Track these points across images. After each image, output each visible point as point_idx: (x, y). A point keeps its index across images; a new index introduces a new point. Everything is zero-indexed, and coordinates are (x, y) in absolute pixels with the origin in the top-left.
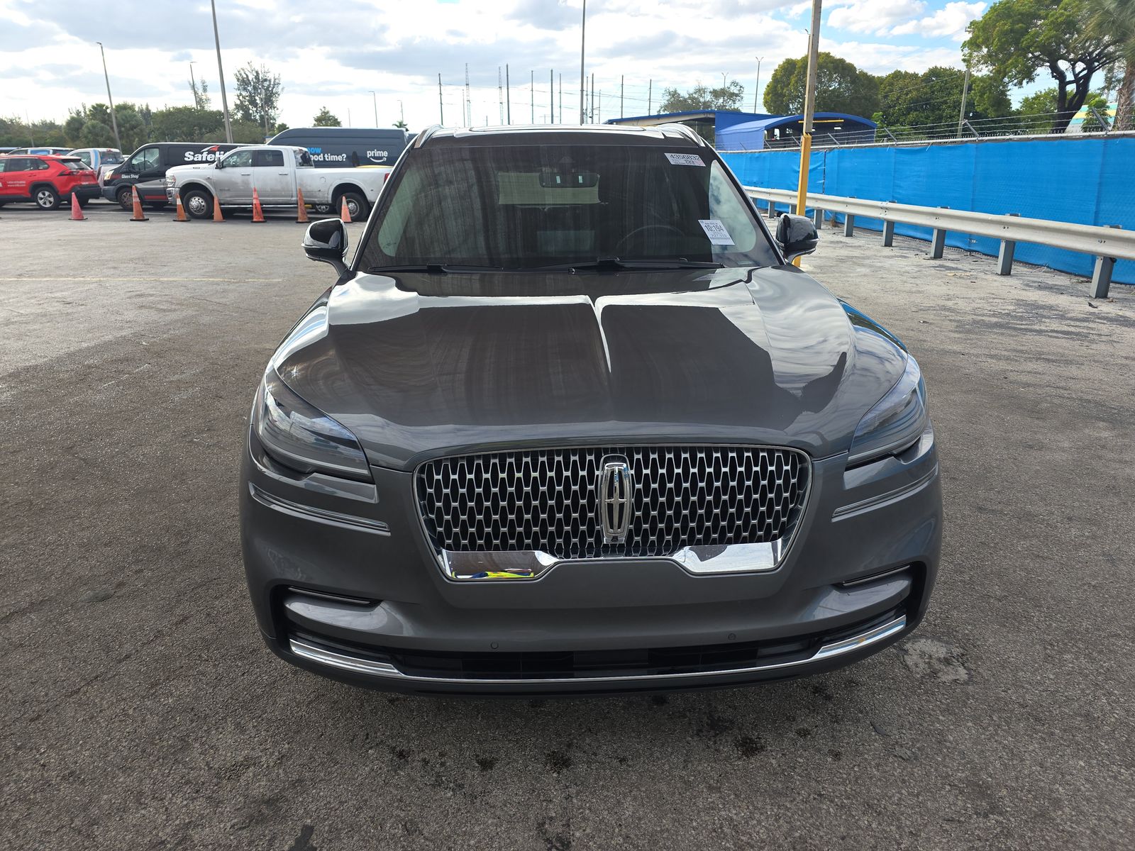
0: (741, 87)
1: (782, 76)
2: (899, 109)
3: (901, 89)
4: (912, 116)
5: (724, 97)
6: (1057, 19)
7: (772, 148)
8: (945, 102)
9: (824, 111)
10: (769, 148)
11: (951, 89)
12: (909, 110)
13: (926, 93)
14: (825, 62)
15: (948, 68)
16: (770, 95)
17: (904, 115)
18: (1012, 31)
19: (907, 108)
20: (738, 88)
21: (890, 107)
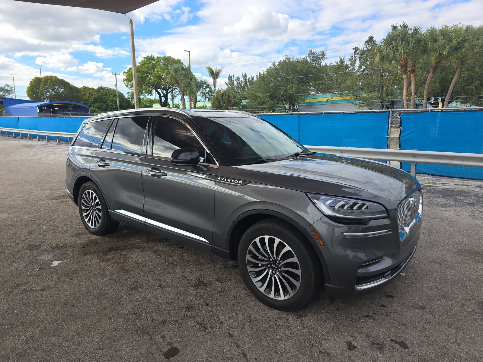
0: (11, 87)
1: (35, 84)
2: (90, 102)
3: (89, 93)
4: (96, 104)
5: (3, 91)
6: (156, 75)
7: (73, 116)
8: (108, 100)
9: (60, 100)
10: (71, 116)
11: (109, 95)
12: (94, 102)
13: (100, 96)
14: (55, 80)
15: (106, 87)
16: (31, 92)
17: (93, 104)
18: (142, 77)
19: (93, 101)
20: (10, 87)
21: (86, 100)
